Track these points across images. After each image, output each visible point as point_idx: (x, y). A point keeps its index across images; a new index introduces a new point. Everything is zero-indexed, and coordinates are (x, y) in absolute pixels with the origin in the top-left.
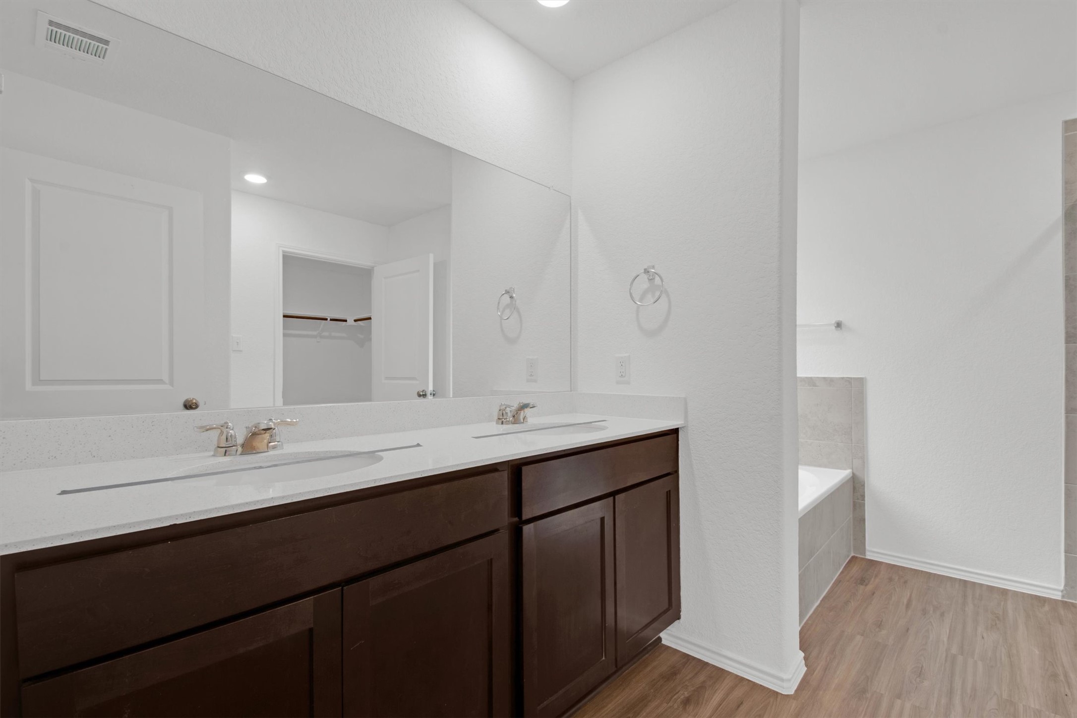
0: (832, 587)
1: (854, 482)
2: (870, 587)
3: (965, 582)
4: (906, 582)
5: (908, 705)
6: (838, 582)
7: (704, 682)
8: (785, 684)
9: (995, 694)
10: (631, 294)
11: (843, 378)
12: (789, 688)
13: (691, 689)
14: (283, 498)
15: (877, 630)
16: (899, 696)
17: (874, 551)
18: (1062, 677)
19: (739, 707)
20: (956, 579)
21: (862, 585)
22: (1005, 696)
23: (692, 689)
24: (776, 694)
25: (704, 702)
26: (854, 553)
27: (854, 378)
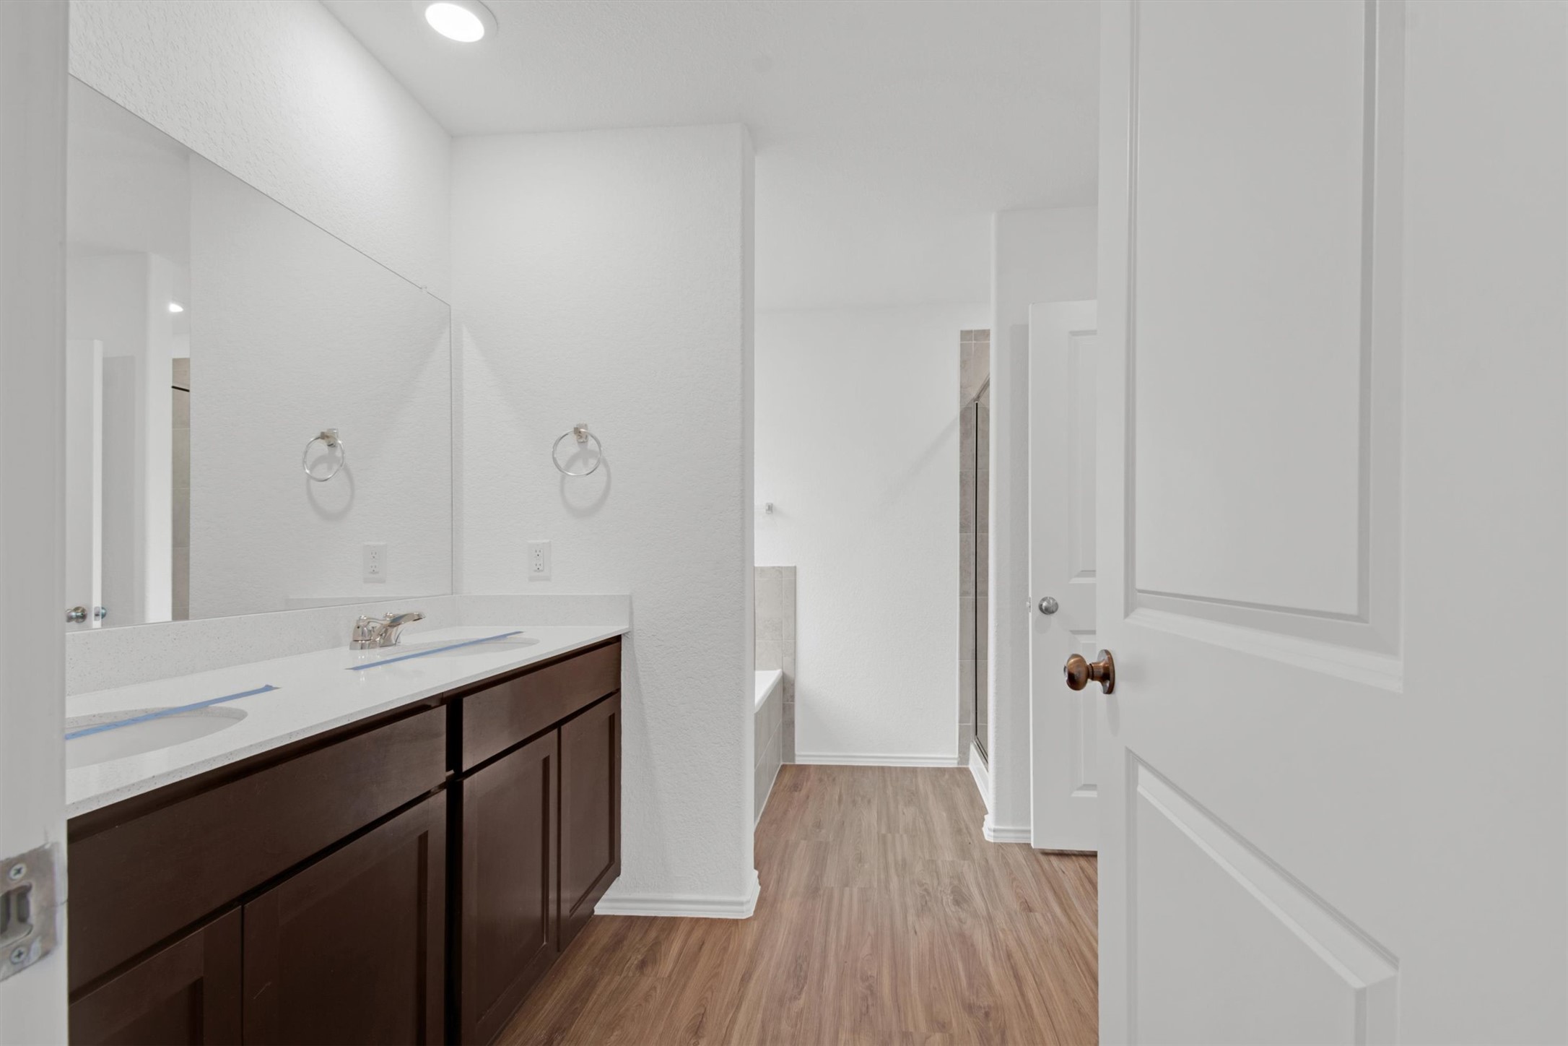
0: (768, 801)
1: (784, 683)
2: (804, 792)
3: (883, 768)
4: (834, 780)
5: (855, 890)
6: (773, 794)
7: (657, 937)
8: (744, 908)
9: (920, 858)
10: (554, 459)
11: (774, 568)
12: (748, 911)
13: (644, 950)
14: (169, 775)
15: (818, 830)
16: (846, 885)
17: (804, 756)
18: (965, 830)
19: (701, 948)
20: (875, 767)
21: (796, 791)
22: (927, 857)
23: (646, 949)
24: (736, 922)
25: (662, 958)
26: (784, 761)
27: (785, 567)
